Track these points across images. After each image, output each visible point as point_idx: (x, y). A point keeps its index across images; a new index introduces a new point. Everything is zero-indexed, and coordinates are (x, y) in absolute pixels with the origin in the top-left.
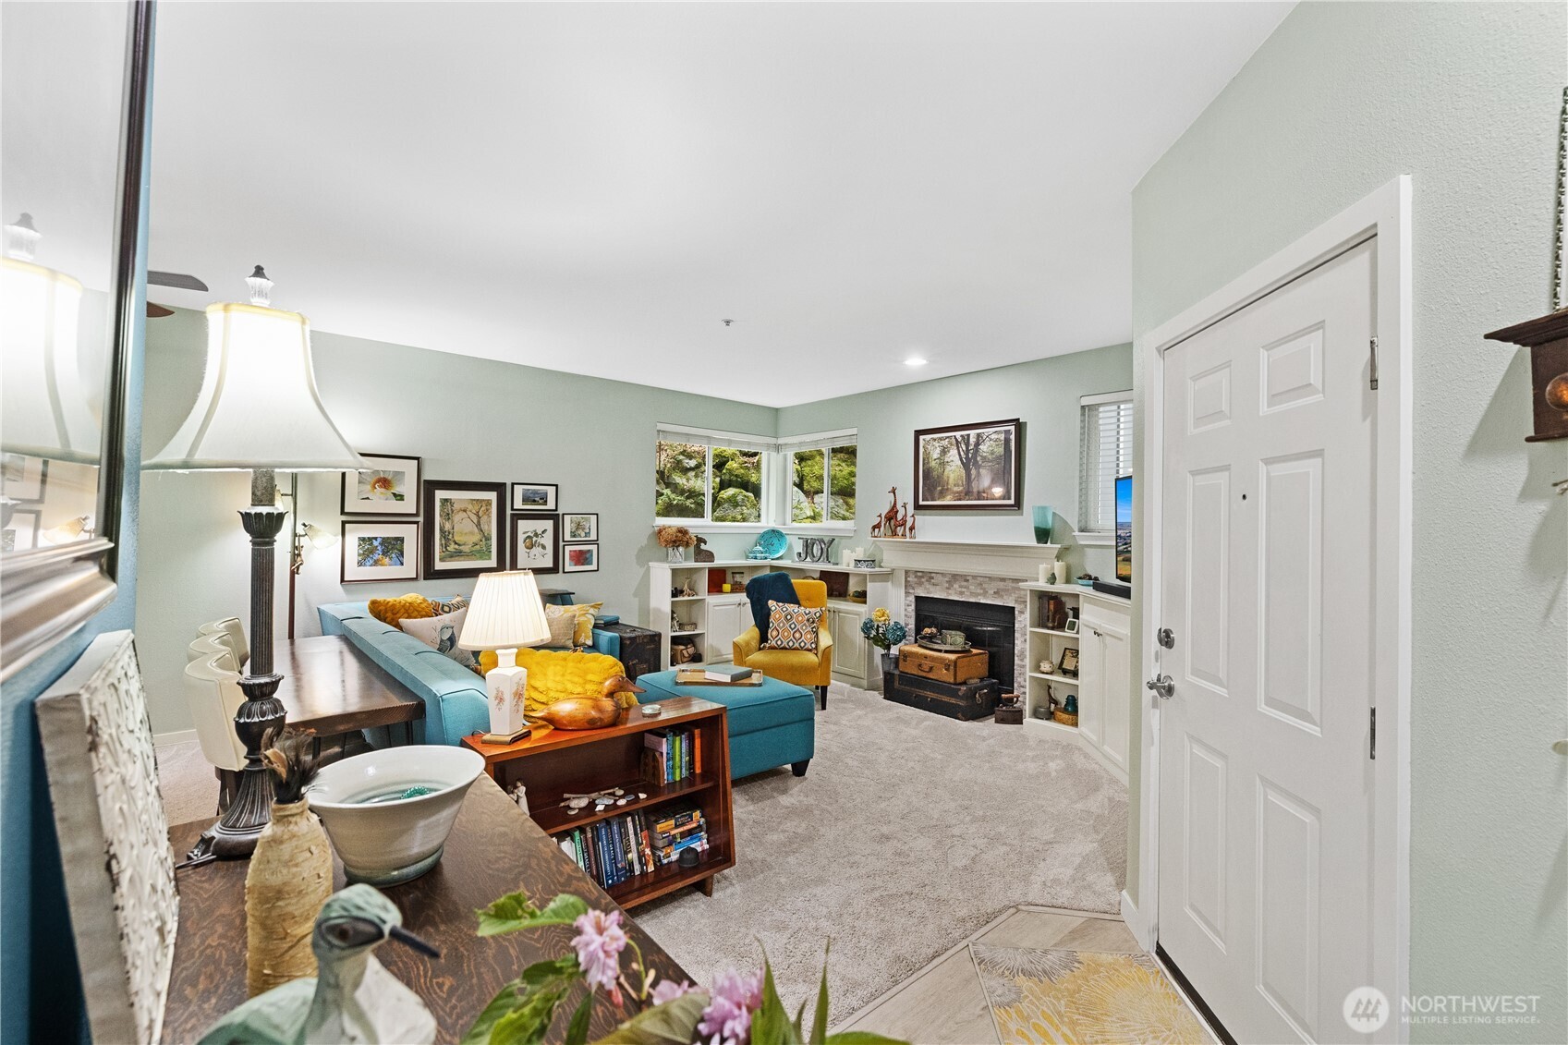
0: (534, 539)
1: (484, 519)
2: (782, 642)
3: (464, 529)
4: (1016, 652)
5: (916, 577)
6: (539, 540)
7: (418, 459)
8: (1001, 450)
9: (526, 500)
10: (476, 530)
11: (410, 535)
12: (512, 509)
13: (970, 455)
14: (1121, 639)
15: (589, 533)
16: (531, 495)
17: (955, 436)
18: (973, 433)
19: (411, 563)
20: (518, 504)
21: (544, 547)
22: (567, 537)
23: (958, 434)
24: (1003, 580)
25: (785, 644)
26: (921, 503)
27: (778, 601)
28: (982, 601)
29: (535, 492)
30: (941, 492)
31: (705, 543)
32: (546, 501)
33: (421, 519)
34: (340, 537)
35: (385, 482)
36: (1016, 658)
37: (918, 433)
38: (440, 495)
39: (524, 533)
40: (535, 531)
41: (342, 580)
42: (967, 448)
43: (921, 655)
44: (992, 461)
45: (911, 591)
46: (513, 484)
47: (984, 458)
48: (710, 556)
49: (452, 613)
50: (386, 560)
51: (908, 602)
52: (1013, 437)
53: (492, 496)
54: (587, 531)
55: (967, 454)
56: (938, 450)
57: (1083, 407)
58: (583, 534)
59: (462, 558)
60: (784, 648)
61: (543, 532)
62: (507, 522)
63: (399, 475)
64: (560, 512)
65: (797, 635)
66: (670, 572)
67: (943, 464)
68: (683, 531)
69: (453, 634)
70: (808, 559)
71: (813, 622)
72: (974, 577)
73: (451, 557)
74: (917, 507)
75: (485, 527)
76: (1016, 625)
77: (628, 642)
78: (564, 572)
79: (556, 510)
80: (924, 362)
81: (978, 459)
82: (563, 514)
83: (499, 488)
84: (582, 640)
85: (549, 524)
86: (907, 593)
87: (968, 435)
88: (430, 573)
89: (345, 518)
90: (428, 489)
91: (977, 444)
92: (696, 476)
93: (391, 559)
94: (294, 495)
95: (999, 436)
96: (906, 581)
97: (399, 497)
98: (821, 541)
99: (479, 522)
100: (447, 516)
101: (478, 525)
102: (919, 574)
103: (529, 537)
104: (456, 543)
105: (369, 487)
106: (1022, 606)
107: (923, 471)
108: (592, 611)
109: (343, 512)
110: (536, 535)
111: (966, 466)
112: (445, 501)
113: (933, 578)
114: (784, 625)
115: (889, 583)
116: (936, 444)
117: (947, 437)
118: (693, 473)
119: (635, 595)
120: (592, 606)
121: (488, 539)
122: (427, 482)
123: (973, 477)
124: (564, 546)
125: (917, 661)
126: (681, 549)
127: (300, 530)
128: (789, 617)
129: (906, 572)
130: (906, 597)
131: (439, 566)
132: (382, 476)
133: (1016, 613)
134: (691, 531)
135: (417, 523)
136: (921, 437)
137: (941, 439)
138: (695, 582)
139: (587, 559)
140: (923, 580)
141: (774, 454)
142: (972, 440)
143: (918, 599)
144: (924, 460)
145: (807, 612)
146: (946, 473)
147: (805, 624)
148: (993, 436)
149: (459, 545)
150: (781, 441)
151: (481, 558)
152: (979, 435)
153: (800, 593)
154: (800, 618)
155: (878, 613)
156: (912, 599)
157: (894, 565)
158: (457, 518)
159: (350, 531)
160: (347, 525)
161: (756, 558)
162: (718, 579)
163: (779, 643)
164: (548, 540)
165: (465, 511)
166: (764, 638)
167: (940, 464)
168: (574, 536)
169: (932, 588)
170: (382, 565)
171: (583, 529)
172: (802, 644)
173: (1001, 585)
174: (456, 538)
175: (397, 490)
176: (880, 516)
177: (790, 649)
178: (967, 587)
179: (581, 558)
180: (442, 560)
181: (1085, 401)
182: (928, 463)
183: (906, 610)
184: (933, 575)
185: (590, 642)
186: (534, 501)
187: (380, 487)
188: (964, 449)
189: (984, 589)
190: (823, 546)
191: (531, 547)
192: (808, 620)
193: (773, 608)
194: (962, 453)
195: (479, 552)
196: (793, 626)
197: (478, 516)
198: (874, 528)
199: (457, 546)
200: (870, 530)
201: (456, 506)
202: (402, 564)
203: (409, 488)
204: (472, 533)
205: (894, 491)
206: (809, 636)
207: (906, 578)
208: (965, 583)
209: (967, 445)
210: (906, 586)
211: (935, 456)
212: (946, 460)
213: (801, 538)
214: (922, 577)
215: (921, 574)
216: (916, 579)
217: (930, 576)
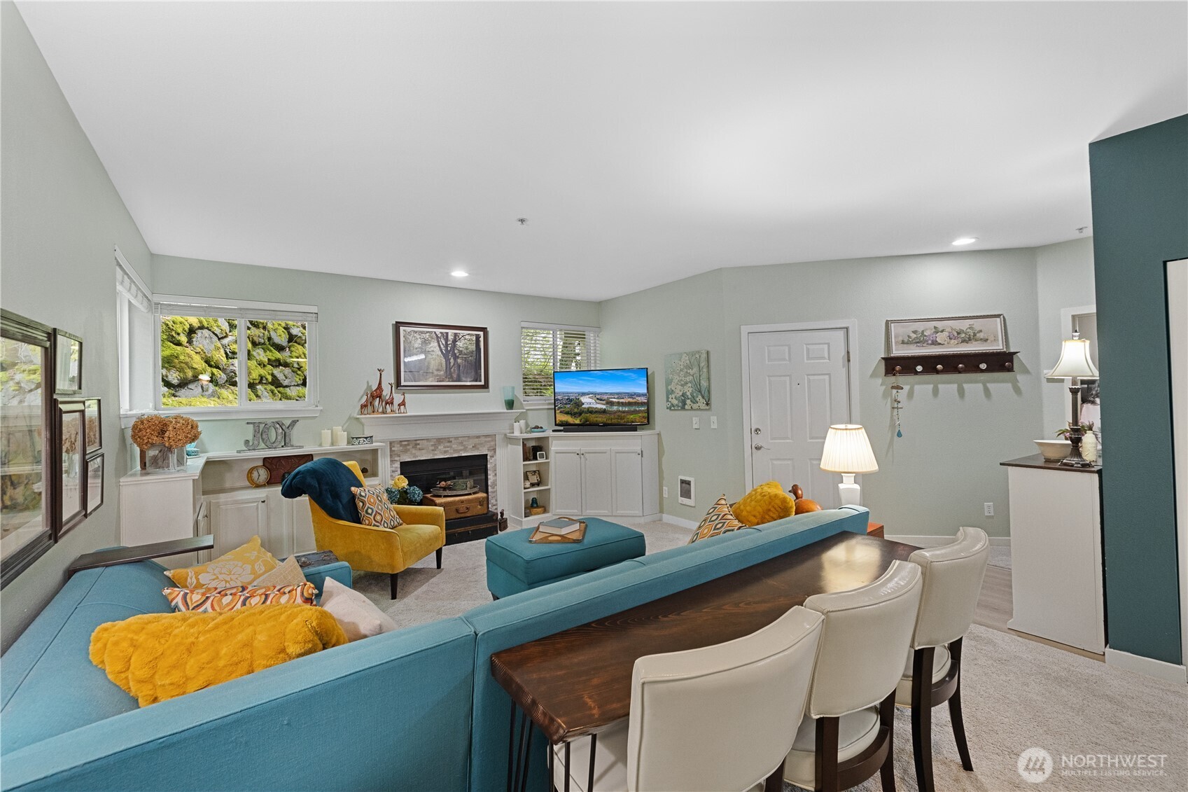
4: (489, 483)
5: (401, 446)
8: (473, 347)
13: (449, 348)
14: (605, 453)
17: (435, 332)
18: (451, 332)
23: (438, 331)
24: (478, 437)
26: (403, 383)
28: (463, 455)
30: (423, 375)
36: (489, 488)
37: (398, 325)
42: (446, 343)
44: (465, 354)
45: (396, 459)
47: (461, 352)
51: (393, 469)
52: (482, 339)
55: (447, 345)
56: (419, 341)
57: (522, 328)
67: (425, 353)
72: (456, 438)
76: (489, 466)
80: (467, 275)
81: (456, 352)
86: (392, 461)
87: (447, 333)
91: (455, 341)
95: (472, 337)
96: (391, 450)
102: (404, 443)
106: (492, 452)
111: (445, 356)
113: (419, 444)
116: (417, 335)
117: (427, 332)
123: (452, 364)
129: (391, 443)
130: (392, 465)
133: (488, 457)
136: (401, 328)
137: (422, 332)
140: (408, 447)
142: (451, 337)
143: (403, 464)
146: (428, 359)
148: (467, 337)
152: (456, 334)
156: (398, 465)
157: (378, 438)
167: (422, 352)
169: (418, 453)
173: (476, 441)
176: (367, 395)
178: (451, 447)
181: (524, 324)
182: (410, 350)
184: (418, 442)
188: (444, 343)
189: (464, 446)
190: (284, 429)
194: (442, 346)
198: (361, 407)
200: (356, 409)
205: (379, 370)
207: (391, 449)
208: (448, 444)
209: (447, 339)
210: (391, 456)
211: (416, 345)
212: (427, 349)
213: (251, 423)
214: (408, 445)
215: (406, 443)
216: (401, 448)
217: (415, 443)
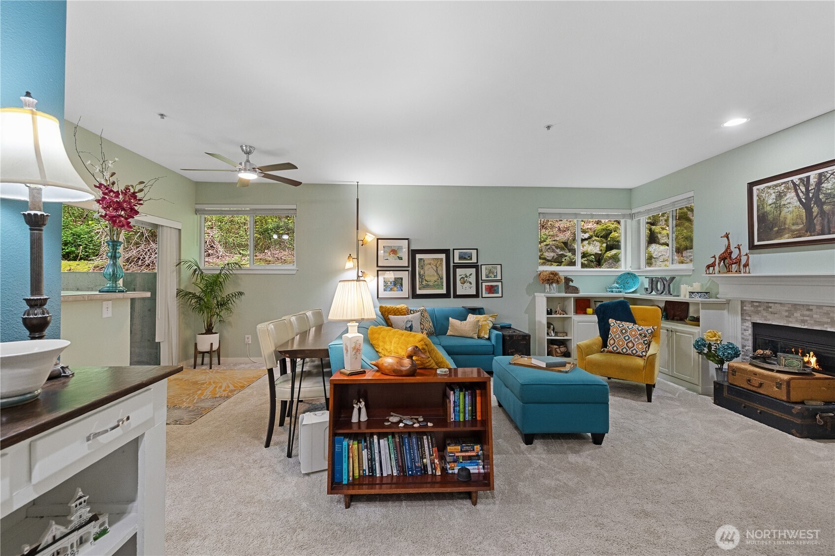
0: (466, 279)
1: (439, 268)
2: (617, 348)
3: (430, 274)
5: (752, 306)
6: (468, 279)
7: (408, 239)
9: (461, 258)
10: (436, 274)
11: (405, 276)
12: (454, 263)
13: (811, 195)
15: (496, 275)
16: (463, 255)
17: (792, 181)
18: (814, 174)
19: (406, 291)
20: (457, 260)
21: (470, 283)
22: (484, 278)
23: (796, 178)
25: (620, 350)
26: (756, 243)
27: (617, 320)
29: (466, 253)
30: (777, 232)
31: (572, 281)
32: (471, 258)
33: (410, 269)
34: (376, 278)
35: (394, 251)
37: (751, 185)
38: (418, 256)
39: (460, 275)
40: (466, 274)
41: (378, 297)
42: (807, 189)
43: (751, 371)
45: (747, 318)
46: (454, 249)
47: (829, 195)
48: (576, 290)
49: (415, 314)
50: (396, 289)
51: (745, 327)
53: (443, 256)
54: (495, 274)
55: (807, 193)
56: (773, 196)
58: (493, 276)
59: (429, 288)
60: (619, 353)
61: (470, 275)
62: (451, 269)
63: (400, 248)
64: (479, 264)
65: (630, 345)
66: (545, 300)
67: (779, 207)
68: (555, 274)
69: (412, 324)
70: (654, 293)
71: (645, 336)
73: (424, 288)
74: (752, 247)
75: (440, 273)
77: (508, 338)
78: (482, 297)
79: (477, 263)
81: (822, 197)
82: (481, 265)
83: (446, 252)
84: (482, 335)
85: (473, 271)
86: (743, 320)
87: (808, 177)
88: (415, 296)
89: (378, 269)
90: (413, 253)
91: (820, 184)
92: (589, 244)
93: (397, 288)
94: (358, 259)
96: (742, 309)
97: (401, 258)
98: (663, 279)
99: (437, 270)
100: (422, 267)
101: (437, 271)
102: (755, 304)
103: (462, 278)
104: (426, 281)
105: (388, 254)
107: (758, 216)
108: (490, 319)
109: (377, 266)
110: (466, 276)
111: (806, 205)
112: (420, 260)
113: (771, 307)
114: (619, 337)
115: (725, 312)
116: (771, 191)
117: (782, 184)
118: (587, 242)
119: (526, 312)
120: (491, 316)
121: (442, 279)
122: (413, 251)
123: (815, 214)
124: (482, 282)
125: (747, 377)
126: (554, 285)
127: (360, 274)
128: (624, 331)
129: (742, 302)
130: (742, 323)
131: (419, 292)
132: (393, 248)
134: (561, 274)
135: (408, 270)
136: (755, 188)
137: (776, 186)
138: (566, 306)
139: (495, 290)
140: (759, 309)
141: (629, 221)
142: (813, 180)
143: (755, 325)
144: (758, 206)
145: (640, 328)
146: (783, 214)
147: (637, 337)
149: (427, 282)
150: (633, 212)
151: (438, 289)
152: (821, 175)
153: (636, 315)
154: (633, 333)
155: (710, 334)
156: (749, 325)
157: (729, 296)
158: (426, 268)
159: (381, 275)
160: (379, 272)
161: (612, 292)
162: (582, 305)
163: (615, 349)
164: (473, 279)
165: (430, 264)
166: (605, 345)
167: (776, 207)
168: (488, 277)
169: (769, 316)
170: (394, 291)
171: (493, 273)
172: (634, 352)
174: (426, 278)
175: (400, 255)
176: (714, 257)
177: (624, 354)
178: (810, 316)
179: (491, 289)
180: (420, 289)
182: (763, 208)
183: (742, 334)
184: (770, 305)
185: (487, 336)
186: (465, 258)
187: (392, 254)
188: (804, 190)
190: (665, 282)
191: (463, 283)
192: (640, 335)
193: (612, 324)
194: (801, 195)
195: (437, 285)
196: (627, 338)
197: (436, 267)
198: (708, 267)
199: (426, 282)
200: (704, 268)
201: (426, 262)
202: (402, 291)
203: (404, 253)
204: (434, 276)
205: (727, 236)
206: (640, 346)
207: (742, 308)
208: (808, 313)
209: (807, 185)
210: (742, 314)
211: (770, 202)
212: (783, 203)
213: (648, 278)
214: (759, 306)
215: (757, 304)
216: (753, 309)
217: (767, 305)
